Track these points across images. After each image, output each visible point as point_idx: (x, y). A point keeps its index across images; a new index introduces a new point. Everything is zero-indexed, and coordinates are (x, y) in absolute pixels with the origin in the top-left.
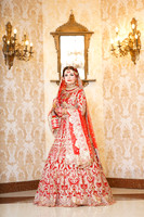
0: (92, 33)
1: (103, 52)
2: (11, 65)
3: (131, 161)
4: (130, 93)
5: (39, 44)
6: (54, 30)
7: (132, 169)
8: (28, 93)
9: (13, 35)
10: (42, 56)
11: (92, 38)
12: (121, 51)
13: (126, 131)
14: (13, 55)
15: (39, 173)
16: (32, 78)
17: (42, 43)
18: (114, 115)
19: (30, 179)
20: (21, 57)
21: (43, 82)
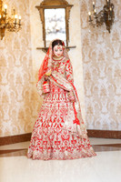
0: (72, 6)
1: (82, 22)
2: (3, 36)
3: (108, 116)
4: (106, 57)
5: (26, 17)
6: (39, 4)
7: (109, 122)
8: (18, 59)
9: (3, 10)
10: (29, 27)
11: (72, 10)
12: (97, 22)
13: (103, 90)
14: (4, 27)
15: (29, 127)
16: (21, 47)
17: (29, 15)
18: (92, 77)
19: (22, 132)
20: (12, 28)
21: (30, 49)
